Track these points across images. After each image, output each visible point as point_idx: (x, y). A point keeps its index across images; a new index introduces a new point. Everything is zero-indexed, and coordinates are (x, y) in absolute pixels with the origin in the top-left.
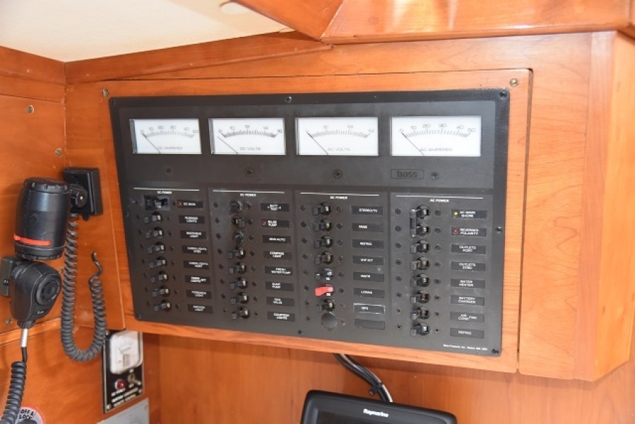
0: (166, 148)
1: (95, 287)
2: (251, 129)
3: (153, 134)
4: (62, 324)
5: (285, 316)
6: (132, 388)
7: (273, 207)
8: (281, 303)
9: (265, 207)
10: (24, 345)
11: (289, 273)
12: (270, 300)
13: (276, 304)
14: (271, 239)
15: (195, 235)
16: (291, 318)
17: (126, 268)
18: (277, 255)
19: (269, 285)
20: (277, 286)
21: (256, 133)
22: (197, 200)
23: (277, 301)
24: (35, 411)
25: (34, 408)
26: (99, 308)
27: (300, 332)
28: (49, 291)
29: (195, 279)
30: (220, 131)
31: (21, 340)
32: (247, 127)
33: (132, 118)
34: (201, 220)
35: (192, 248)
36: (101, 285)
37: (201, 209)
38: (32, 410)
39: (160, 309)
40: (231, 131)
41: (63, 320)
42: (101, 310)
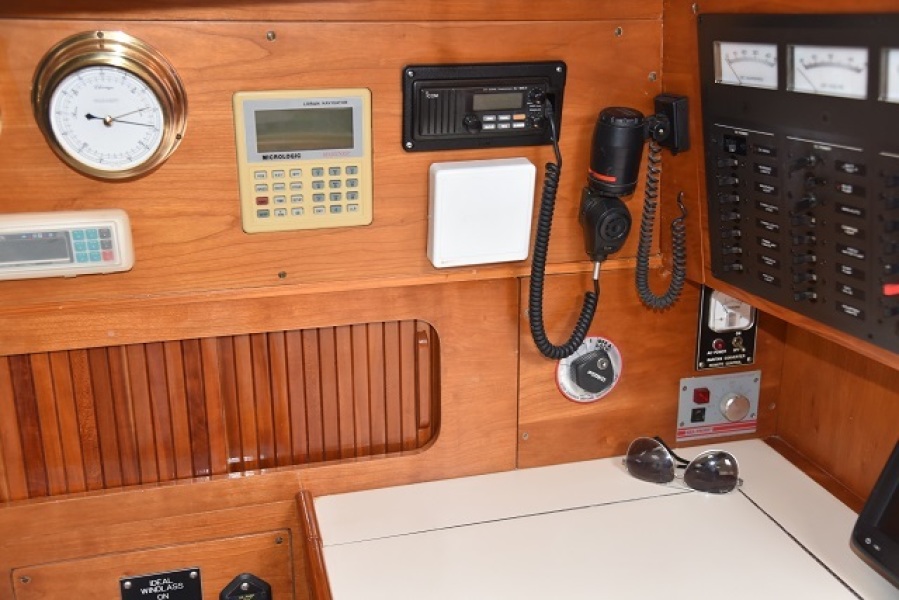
0: (748, 78)
1: (677, 231)
2: (834, 60)
3: (737, 60)
4: (638, 265)
5: (855, 312)
6: (737, 353)
7: (849, 168)
8: (850, 293)
9: (839, 165)
10: (596, 277)
11: (861, 256)
12: (839, 287)
13: (845, 294)
14: (845, 209)
15: (768, 189)
16: (861, 316)
17: (706, 216)
18: (851, 230)
19: (839, 268)
20: (847, 270)
21: (839, 65)
22: (772, 147)
23: (847, 290)
24: (613, 345)
25: (612, 341)
26: (679, 255)
27: (870, 336)
28: (614, 229)
29: (766, 243)
30: (802, 60)
31: (593, 272)
32: (831, 56)
33: (716, 40)
34: (774, 172)
35: (765, 205)
36: (683, 229)
37: (774, 159)
38: (609, 343)
39: (731, 269)
40: (812, 61)
41: (639, 260)
42: (682, 258)
